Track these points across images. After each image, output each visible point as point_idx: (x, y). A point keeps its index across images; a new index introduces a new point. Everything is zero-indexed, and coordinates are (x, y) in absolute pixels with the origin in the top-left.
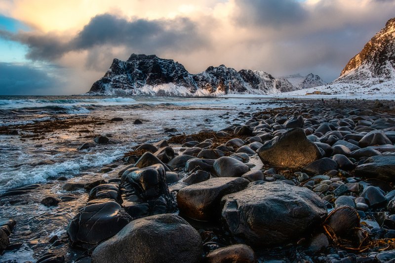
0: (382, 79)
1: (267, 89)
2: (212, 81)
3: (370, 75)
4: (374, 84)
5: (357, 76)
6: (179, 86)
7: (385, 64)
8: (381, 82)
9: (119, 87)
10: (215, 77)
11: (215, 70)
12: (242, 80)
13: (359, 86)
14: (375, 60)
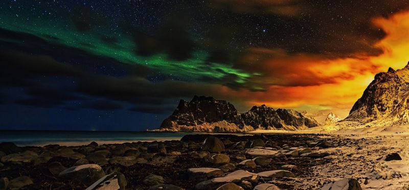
0: (372, 118)
1: (298, 125)
2: (256, 118)
3: (366, 115)
4: (368, 122)
5: (358, 116)
6: (230, 123)
7: (374, 107)
8: (372, 120)
9: (184, 124)
10: (258, 115)
11: (258, 109)
12: (279, 117)
13: (359, 123)
14: (369, 104)
